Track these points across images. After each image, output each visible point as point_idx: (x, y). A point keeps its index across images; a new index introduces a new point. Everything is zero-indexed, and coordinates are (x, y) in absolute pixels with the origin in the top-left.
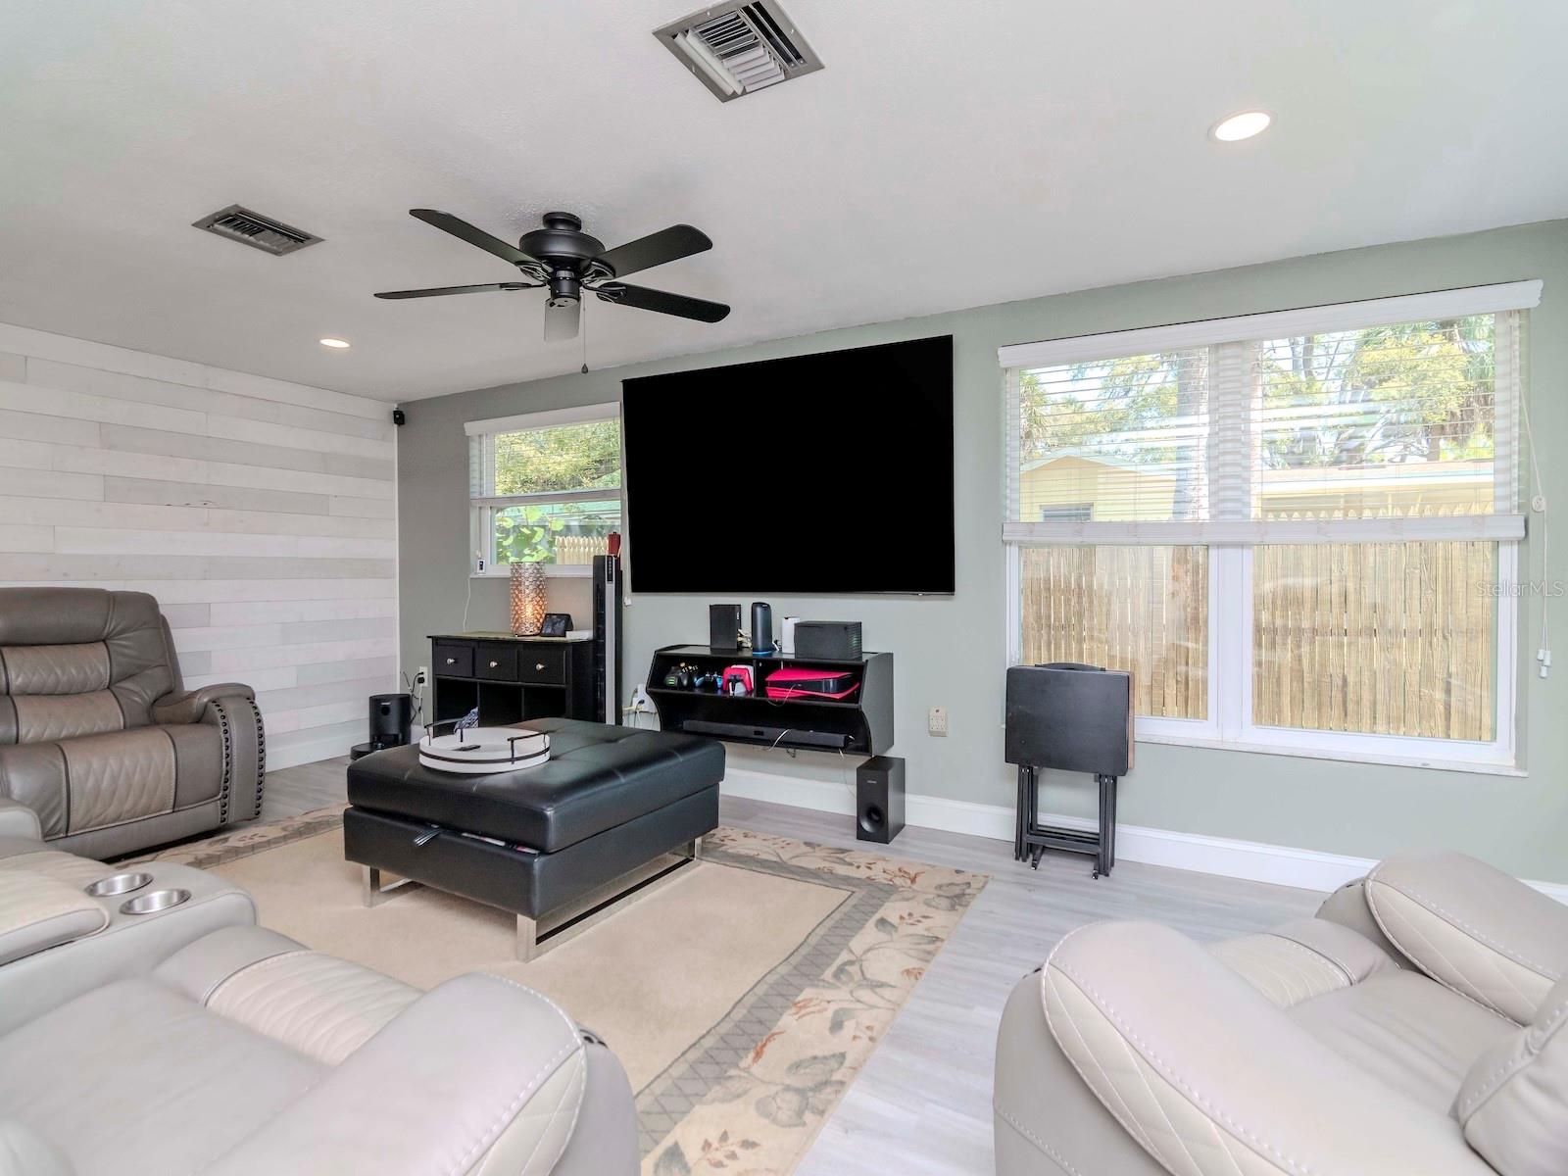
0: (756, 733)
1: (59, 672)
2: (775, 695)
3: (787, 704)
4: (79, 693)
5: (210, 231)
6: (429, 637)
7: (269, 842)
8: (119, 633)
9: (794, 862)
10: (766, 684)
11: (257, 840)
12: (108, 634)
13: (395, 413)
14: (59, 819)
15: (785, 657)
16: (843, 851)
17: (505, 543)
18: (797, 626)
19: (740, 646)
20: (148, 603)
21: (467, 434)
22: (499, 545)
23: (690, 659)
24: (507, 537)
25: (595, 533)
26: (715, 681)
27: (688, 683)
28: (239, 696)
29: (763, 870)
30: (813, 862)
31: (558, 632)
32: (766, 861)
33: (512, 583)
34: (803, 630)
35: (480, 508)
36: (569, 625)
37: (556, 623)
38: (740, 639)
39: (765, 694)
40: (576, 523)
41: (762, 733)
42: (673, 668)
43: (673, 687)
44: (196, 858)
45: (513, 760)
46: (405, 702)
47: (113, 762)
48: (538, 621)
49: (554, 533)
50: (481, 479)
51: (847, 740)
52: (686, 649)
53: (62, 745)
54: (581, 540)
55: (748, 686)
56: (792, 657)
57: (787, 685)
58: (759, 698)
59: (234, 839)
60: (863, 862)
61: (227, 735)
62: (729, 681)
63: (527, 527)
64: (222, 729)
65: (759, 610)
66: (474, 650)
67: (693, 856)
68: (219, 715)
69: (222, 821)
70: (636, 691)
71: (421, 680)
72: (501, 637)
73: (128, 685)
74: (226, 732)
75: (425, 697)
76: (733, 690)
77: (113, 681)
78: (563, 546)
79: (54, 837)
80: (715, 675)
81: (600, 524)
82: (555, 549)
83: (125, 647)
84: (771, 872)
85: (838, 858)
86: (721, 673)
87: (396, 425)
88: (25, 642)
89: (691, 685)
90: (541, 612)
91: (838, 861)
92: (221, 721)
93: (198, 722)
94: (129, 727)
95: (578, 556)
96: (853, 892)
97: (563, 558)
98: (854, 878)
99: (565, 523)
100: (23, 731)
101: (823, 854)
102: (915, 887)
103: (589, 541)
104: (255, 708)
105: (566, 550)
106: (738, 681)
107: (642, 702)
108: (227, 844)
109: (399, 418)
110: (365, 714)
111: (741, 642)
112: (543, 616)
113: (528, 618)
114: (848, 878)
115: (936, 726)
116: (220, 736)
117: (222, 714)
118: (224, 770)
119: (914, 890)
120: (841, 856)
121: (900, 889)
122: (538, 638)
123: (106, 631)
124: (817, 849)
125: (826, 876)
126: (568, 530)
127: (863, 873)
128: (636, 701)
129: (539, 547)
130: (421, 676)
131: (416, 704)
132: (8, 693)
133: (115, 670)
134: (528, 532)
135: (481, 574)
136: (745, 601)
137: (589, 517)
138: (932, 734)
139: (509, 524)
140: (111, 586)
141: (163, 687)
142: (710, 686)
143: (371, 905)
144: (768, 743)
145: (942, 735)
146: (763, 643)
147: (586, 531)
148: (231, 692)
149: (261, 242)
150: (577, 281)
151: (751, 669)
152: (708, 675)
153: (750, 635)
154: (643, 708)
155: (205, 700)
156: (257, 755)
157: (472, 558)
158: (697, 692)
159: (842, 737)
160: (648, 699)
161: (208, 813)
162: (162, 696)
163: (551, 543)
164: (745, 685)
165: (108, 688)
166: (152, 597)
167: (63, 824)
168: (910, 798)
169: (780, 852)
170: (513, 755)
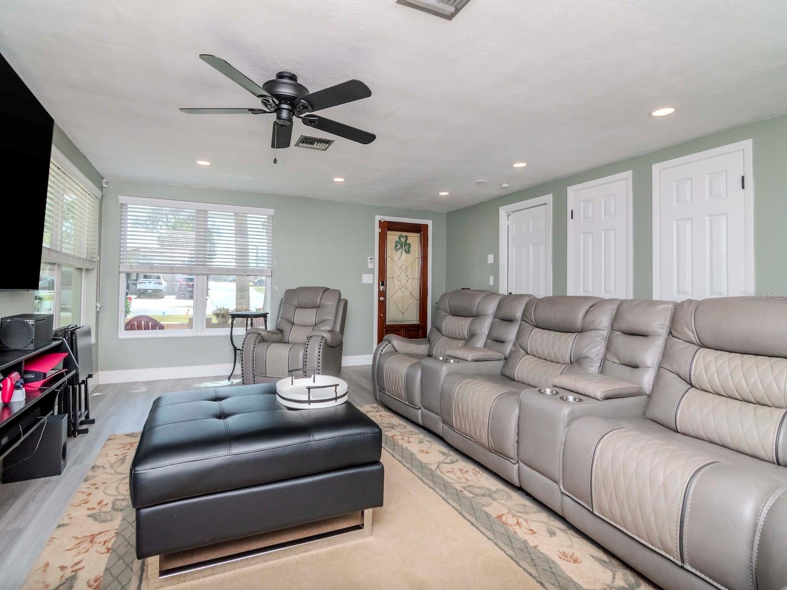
170: (309, 398)
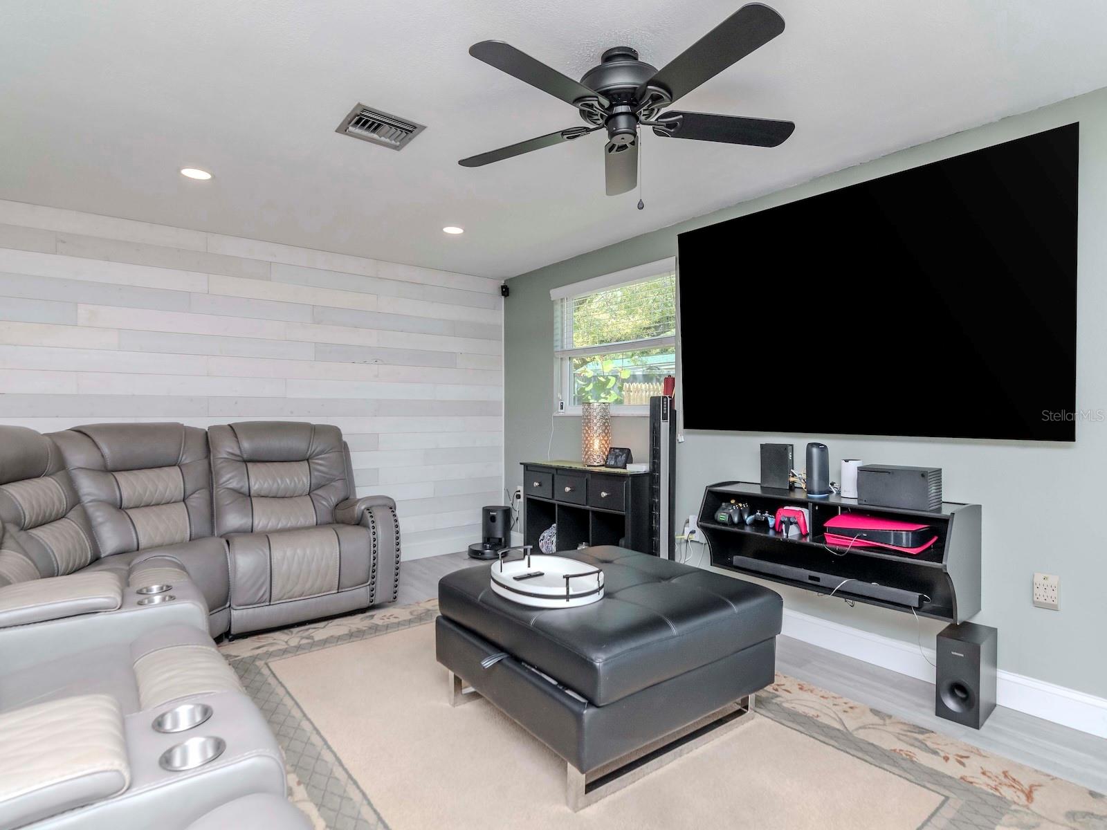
0: (811, 578)
1: (279, 482)
2: (833, 543)
3: (850, 554)
4: (291, 497)
5: (347, 134)
6: (521, 464)
7: (399, 624)
8: (317, 455)
9: (861, 734)
10: (824, 529)
11: (393, 620)
12: (310, 455)
13: (502, 287)
14: (265, 591)
15: (844, 501)
16: (923, 731)
17: (587, 389)
18: (861, 470)
19: (792, 487)
20: (335, 432)
21: (552, 299)
22: (582, 390)
23: (740, 498)
24: (588, 385)
25: (655, 380)
26: (766, 521)
27: (739, 520)
28: (385, 505)
29: (827, 740)
30: (887, 741)
31: (620, 464)
32: (828, 727)
33: (585, 421)
34: (867, 473)
35: (562, 359)
36: (629, 458)
37: (618, 456)
38: (792, 479)
39: (823, 540)
40: (641, 373)
41: (818, 579)
42: (724, 504)
43: (724, 524)
44: (350, 630)
45: (568, 597)
46: (507, 512)
47: (299, 552)
48: (604, 453)
49: (624, 381)
50: (562, 335)
51: (921, 599)
52: (736, 485)
53: (269, 535)
54: (643, 386)
55: (803, 530)
56: (854, 503)
57: (850, 533)
58: (815, 544)
59: (379, 617)
60: (952, 751)
61: (375, 536)
62: (782, 522)
63: (603, 376)
64: (372, 531)
65: (815, 451)
66: (553, 475)
67: (747, 707)
68: (370, 520)
69: (371, 602)
70: (688, 522)
71: (518, 497)
72: (574, 466)
73: (319, 492)
74: (374, 533)
75: (519, 511)
76: (787, 532)
77: (312, 489)
78: (629, 391)
79: (262, 605)
80: (767, 515)
81: (658, 373)
82: (623, 393)
83: (321, 465)
84: (836, 744)
85: (916, 739)
86: (773, 513)
87: (503, 297)
88: (261, 459)
89: (742, 522)
90: (606, 446)
91: (917, 744)
92: (371, 525)
93: (358, 525)
94: (318, 525)
95: (639, 398)
96: (947, 798)
97: (629, 401)
98: (944, 776)
99: (632, 374)
100: (256, 522)
101: (897, 729)
102: (1033, 806)
103: (649, 386)
104: (395, 515)
105: (631, 394)
106: (791, 523)
107: (693, 532)
108: (373, 621)
109: (505, 291)
110: (479, 520)
111: (794, 482)
112: (608, 449)
113: (595, 453)
114: (937, 773)
115: (1041, 595)
116: (370, 537)
117: (373, 519)
118: (372, 563)
119: (1034, 813)
120: (921, 737)
121: (1014, 807)
122: (603, 469)
123: (308, 453)
124: (888, 721)
125: (904, 764)
126: (634, 378)
127: (952, 769)
128: (687, 530)
129: (612, 392)
130: (518, 493)
131: (515, 515)
132: (250, 496)
133: (313, 482)
134: (602, 379)
135: (561, 413)
136: (799, 443)
137: (650, 368)
138: (1037, 605)
139: (590, 374)
140: (315, 421)
141: (342, 495)
142: (761, 525)
143: (454, 705)
144: (827, 590)
145: (1054, 608)
146: (819, 486)
147: (647, 378)
148: (380, 502)
149: (383, 139)
150: (634, 117)
151: (806, 512)
152: (758, 514)
153: (804, 476)
154: (694, 537)
155: (363, 507)
156: (395, 553)
157: (555, 401)
158: (748, 530)
159: (917, 595)
160: (699, 531)
161: (360, 596)
162: (340, 503)
163: (621, 389)
164: (799, 528)
165: (309, 494)
166: (339, 430)
167: (267, 595)
168: (1003, 675)
169: (843, 716)
170: (568, 592)
